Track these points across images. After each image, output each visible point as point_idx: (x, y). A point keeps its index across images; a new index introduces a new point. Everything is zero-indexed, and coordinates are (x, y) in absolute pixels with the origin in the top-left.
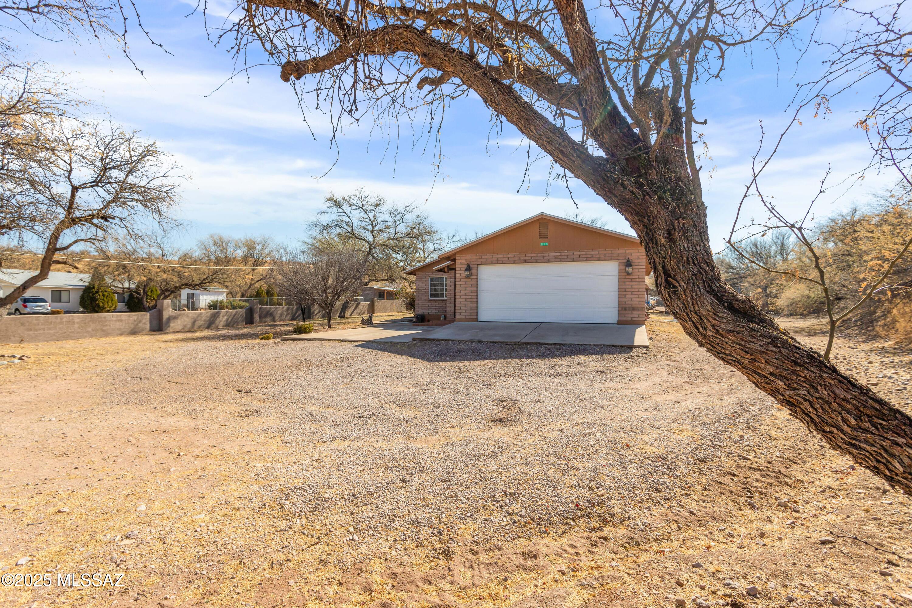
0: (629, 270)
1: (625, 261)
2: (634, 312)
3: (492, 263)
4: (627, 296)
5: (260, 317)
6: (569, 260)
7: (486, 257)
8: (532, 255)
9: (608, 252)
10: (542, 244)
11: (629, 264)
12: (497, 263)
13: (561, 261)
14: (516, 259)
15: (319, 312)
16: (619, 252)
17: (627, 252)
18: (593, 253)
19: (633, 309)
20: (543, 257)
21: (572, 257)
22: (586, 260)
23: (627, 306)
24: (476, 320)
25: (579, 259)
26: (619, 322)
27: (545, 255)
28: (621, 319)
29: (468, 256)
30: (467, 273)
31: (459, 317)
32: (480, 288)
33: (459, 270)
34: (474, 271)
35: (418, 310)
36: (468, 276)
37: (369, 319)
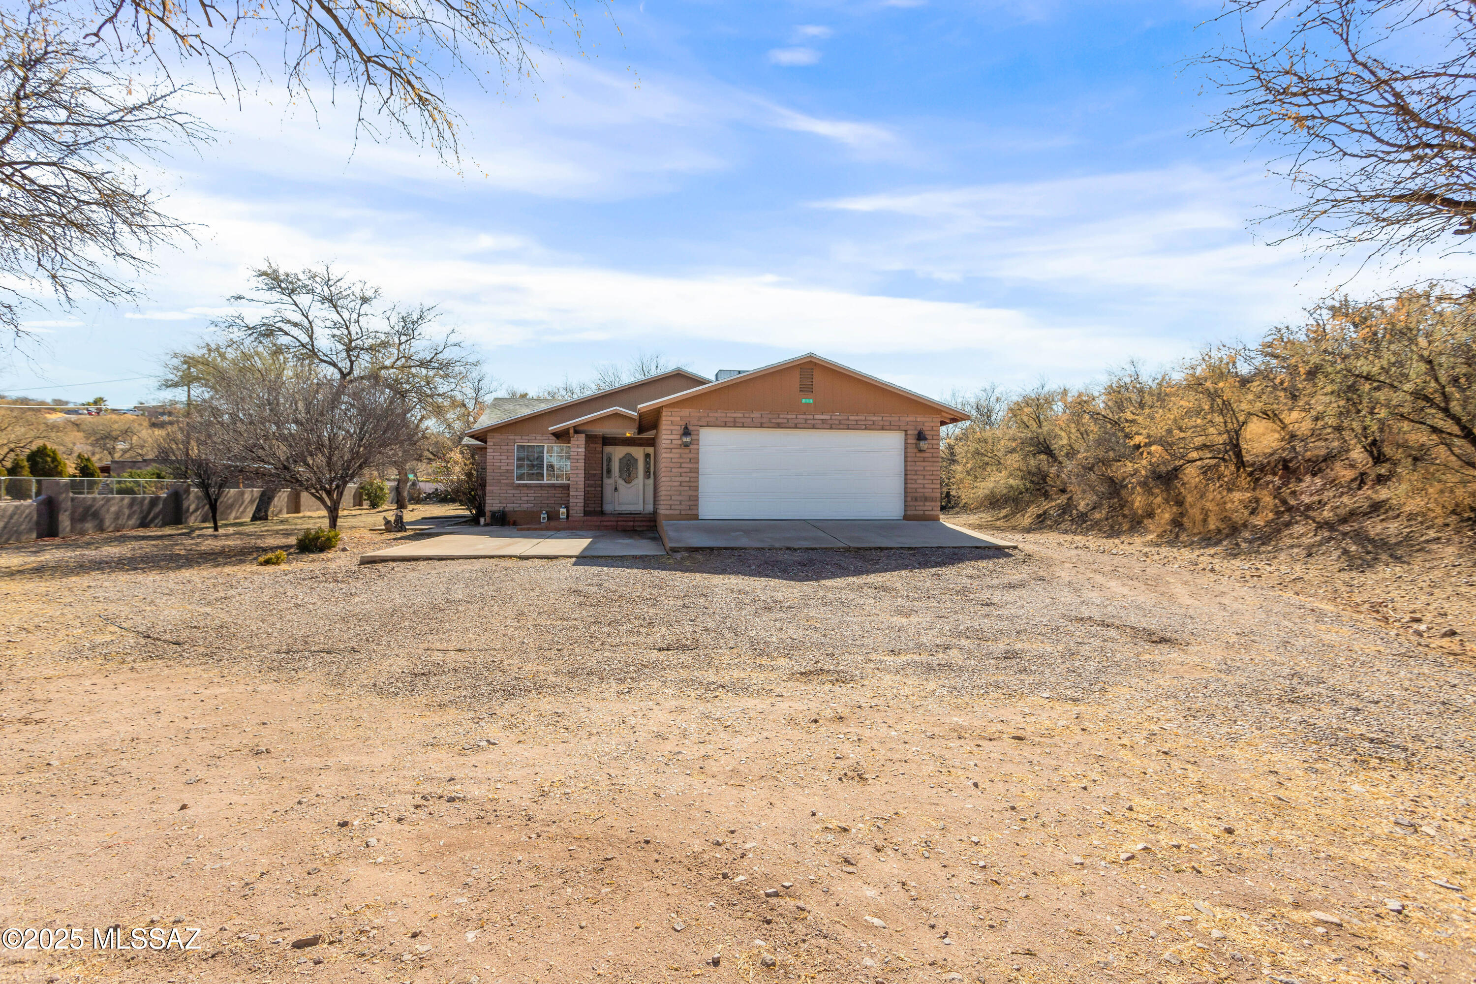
0: (923, 445)
1: (916, 432)
2: (927, 504)
3: (725, 425)
4: (918, 481)
6: (841, 426)
7: (716, 415)
8: (789, 416)
9: (894, 419)
10: (804, 401)
11: (921, 436)
12: (735, 426)
13: (831, 428)
14: (764, 420)
16: (908, 419)
17: (918, 420)
18: (875, 418)
19: (926, 499)
20: (806, 420)
21: (847, 422)
22: (866, 429)
23: (918, 495)
24: (696, 517)
26: (906, 517)
27: (809, 417)
28: (909, 513)
29: (685, 412)
30: (685, 439)
31: (668, 512)
32: (702, 465)
33: (668, 434)
34: (694, 437)
35: (493, 504)
36: (686, 445)
37: (399, 519)
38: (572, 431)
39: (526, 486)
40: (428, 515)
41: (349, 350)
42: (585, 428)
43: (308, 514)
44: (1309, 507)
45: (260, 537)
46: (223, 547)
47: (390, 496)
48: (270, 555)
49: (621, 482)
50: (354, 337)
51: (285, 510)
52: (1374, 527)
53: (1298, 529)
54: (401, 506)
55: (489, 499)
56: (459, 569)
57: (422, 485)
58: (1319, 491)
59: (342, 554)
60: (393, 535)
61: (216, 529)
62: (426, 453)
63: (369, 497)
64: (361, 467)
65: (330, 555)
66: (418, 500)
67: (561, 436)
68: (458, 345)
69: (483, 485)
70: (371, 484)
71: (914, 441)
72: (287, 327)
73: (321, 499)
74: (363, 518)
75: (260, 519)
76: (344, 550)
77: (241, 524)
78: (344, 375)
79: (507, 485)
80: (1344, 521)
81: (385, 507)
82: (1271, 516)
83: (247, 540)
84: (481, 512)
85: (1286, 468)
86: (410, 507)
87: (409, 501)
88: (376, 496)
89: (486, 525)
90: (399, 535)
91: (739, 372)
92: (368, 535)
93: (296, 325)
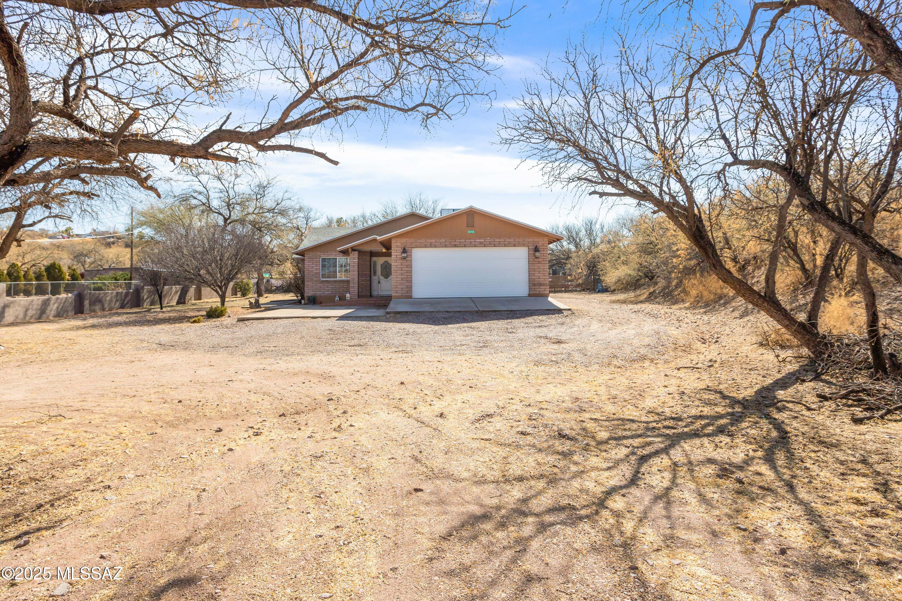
0: (537, 254)
2: (542, 287)
3: (426, 247)
5: (90, 305)
6: (491, 245)
8: (461, 241)
9: (521, 240)
11: (536, 250)
12: (430, 247)
13: (484, 246)
14: (447, 243)
15: (147, 299)
16: (529, 240)
18: (510, 240)
19: (540, 285)
21: (494, 243)
22: (505, 246)
24: (411, 297)
25: (499, 245)
26: (530, 295)
27: (472, 241)
28: (531, 292)
29: (404, 240)
30: (403, 255)
31: (396, 294)
32: (414, 269)
33: (396, 251)
34: (409, 254)
35: (309, 292)
36: (404, 258)
37: (257, 301)
38: (350, 250)
39: (327, 281)
40: (275, 299)
41: (229, 205)
42: (357, 248)
43: (206, 300)
45: (185, 312)
46: (169, 316)
47: (253, 289)
48: (194, 319)
49: (382, 278)
50: (231, 197)
51: (193, 298)
54: (260, 294)
55: (306, 290)
56: (282, 323)
57: (273, 281)
59: (229, 319)
60: (253, 310)
61: (162, 309)
62: (276, 261)
63: (241, 290)
64: (236, 273)
65: (223, 319)
66: (270, 291)
67: (345, 252)
68: (290, 199)
69: (303, 282)
70: (242, 282)
71: (533, 252)
72: (195, 195)
73: (216, 291)
74: (238, 302)
75: (181, 303)
76: (229, 317)
77: (172, 306)
78: (226, 220)
79: (316, 281)
81: (250, 296)
83: (179, 313)
84: (303, 297)
86: (265, 295)
87: (265, 292)
88: (245, 289)
89: (305, 304)
90: (257, 310)
91: (454, 210)
92: (241, 310)
93: (200, 193)
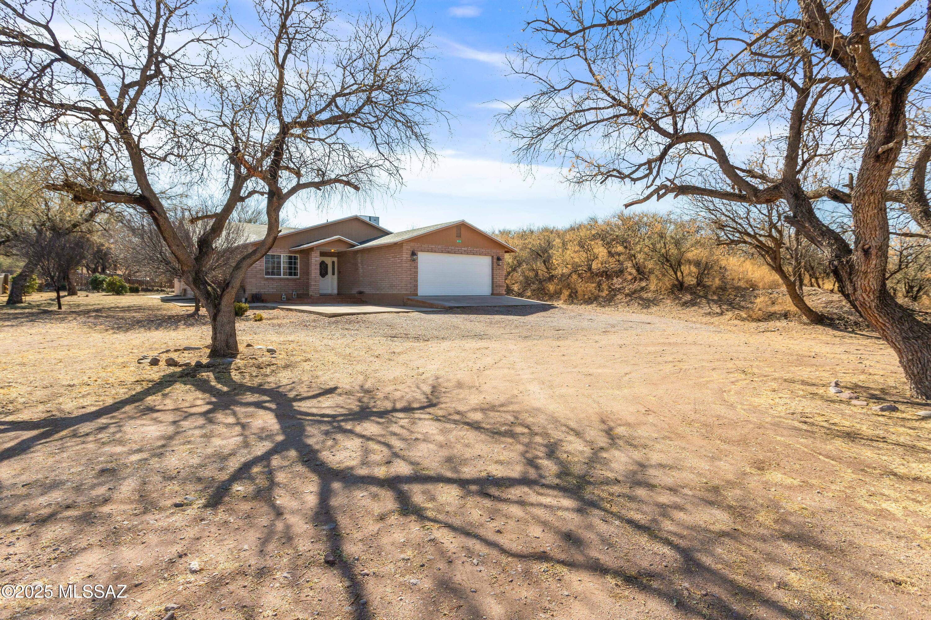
0: (499, 262)
1: (496, 257)
3: (428, 251)
4: (497, 278)
6: (471, 253)
7: (425, 246)
8: (452, 248)
10: (458, 241)
11: (498, 259)
12: (431, 252)
13: (467, 254)
14: (443, 250)
16: (494, 251)
17: (497, 251)
18: (483, 250)
20: (458, 250)
21: (473, 251)
22: (480, 255)
23: (497, 284)
24: (417, 295)
26: (492, 294)
27: (459, 248)
28: (493, 292)
29: (412, 244)
30: (414, 257)
32: (419, 270)
35: (252, 289)
36: (414, 260)
39: (271, 279)
44: (619, 289)
52: (645, 295)
53: (619, 297)
55: (249, 287)
58: (621, 283)
71: (495, 261)
79: (260, 278)
80: (633, 293)
82: (607, 292)
85: (607, 275)
